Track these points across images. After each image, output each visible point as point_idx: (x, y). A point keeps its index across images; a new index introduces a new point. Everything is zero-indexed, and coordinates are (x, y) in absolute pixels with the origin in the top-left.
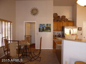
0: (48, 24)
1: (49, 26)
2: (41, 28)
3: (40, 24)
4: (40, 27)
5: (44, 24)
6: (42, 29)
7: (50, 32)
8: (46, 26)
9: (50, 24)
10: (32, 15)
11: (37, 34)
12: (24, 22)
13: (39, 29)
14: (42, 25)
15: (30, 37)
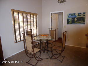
0: (80, 13)
1: (82, 16)
2: (71, 19)
3: (69, 14)
4: (69, 17)
5: (75, 14)
6: (72, 21)
7: (84, 24)
8: (77, 16)
9: (84, 13)
10: (59, 3)
11: (65, 27)
13: (68, 20)
14: (72, 15)
15: (55, 30)
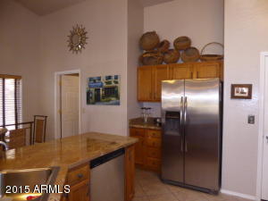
0: (109, 77)
1: (113, 84)
2: (92, 90)
3: (91, 79)
4: (90, 87)
5: (99, 79)
7: (118, 104)
8: (105, 85)
9: (116, 77)
11: (83, 111)
12: (56, 74)
13: (88, 93)
14: (95, 81)
